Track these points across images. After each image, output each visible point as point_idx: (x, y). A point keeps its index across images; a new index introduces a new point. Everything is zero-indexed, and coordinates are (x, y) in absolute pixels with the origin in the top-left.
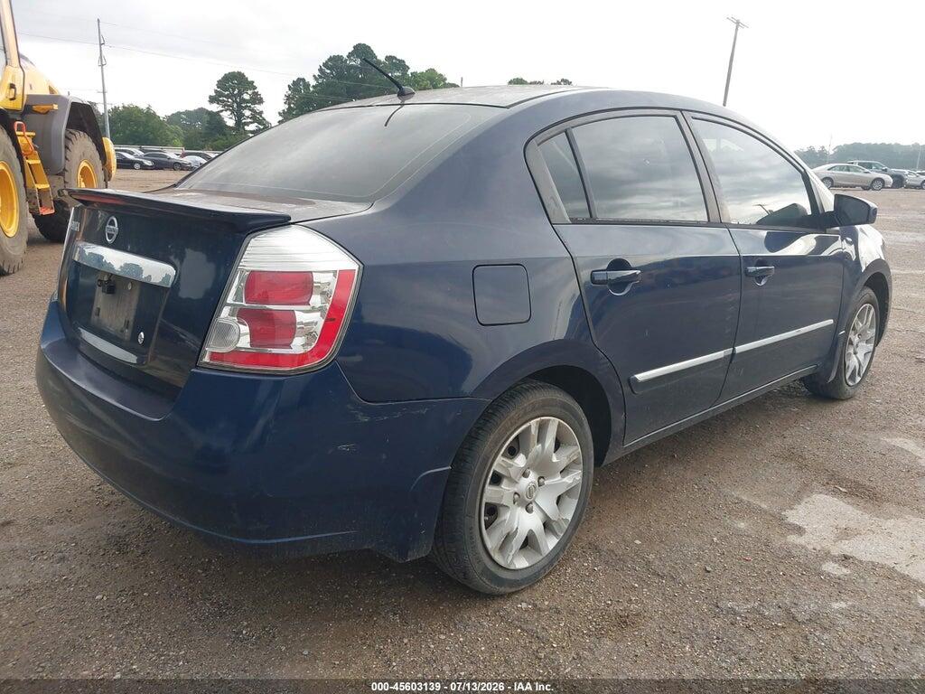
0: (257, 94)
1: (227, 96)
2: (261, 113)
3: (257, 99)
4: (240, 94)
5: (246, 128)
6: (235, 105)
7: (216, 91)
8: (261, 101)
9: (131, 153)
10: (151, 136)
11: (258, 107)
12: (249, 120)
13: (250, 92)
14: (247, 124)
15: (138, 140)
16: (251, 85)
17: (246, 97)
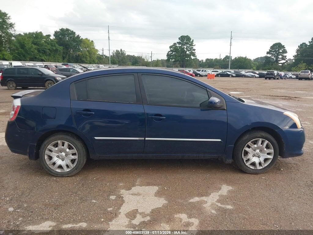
0: (285, 50)
1: (273, 52)
2: (286, 56)
3: (285, 52)
4: (279, 50)
5: (279, 62)
6: (276, 54)
7: (270, 50)
8: (286, 52)
9: (230, 72)
10: (245, 66)
11: (285, 55)
12: (281, 59)
13: (282, 49)
14: (280, 61)
15: (241, 67)
16: (283, 47)
17: (281, 51)
